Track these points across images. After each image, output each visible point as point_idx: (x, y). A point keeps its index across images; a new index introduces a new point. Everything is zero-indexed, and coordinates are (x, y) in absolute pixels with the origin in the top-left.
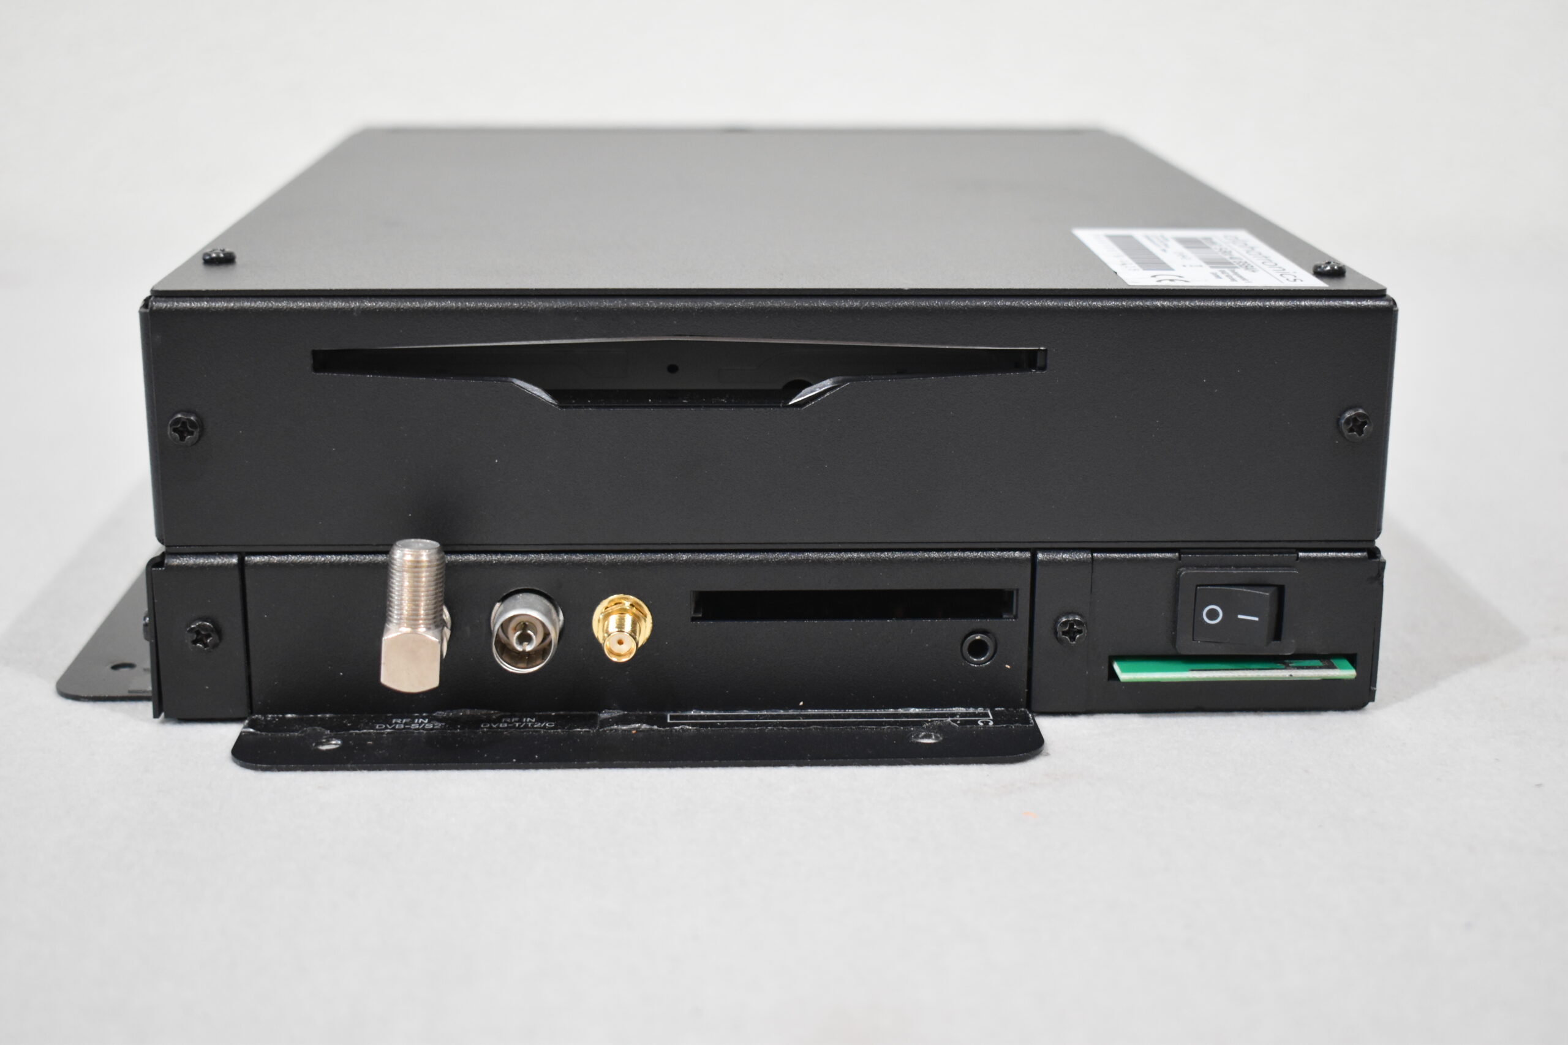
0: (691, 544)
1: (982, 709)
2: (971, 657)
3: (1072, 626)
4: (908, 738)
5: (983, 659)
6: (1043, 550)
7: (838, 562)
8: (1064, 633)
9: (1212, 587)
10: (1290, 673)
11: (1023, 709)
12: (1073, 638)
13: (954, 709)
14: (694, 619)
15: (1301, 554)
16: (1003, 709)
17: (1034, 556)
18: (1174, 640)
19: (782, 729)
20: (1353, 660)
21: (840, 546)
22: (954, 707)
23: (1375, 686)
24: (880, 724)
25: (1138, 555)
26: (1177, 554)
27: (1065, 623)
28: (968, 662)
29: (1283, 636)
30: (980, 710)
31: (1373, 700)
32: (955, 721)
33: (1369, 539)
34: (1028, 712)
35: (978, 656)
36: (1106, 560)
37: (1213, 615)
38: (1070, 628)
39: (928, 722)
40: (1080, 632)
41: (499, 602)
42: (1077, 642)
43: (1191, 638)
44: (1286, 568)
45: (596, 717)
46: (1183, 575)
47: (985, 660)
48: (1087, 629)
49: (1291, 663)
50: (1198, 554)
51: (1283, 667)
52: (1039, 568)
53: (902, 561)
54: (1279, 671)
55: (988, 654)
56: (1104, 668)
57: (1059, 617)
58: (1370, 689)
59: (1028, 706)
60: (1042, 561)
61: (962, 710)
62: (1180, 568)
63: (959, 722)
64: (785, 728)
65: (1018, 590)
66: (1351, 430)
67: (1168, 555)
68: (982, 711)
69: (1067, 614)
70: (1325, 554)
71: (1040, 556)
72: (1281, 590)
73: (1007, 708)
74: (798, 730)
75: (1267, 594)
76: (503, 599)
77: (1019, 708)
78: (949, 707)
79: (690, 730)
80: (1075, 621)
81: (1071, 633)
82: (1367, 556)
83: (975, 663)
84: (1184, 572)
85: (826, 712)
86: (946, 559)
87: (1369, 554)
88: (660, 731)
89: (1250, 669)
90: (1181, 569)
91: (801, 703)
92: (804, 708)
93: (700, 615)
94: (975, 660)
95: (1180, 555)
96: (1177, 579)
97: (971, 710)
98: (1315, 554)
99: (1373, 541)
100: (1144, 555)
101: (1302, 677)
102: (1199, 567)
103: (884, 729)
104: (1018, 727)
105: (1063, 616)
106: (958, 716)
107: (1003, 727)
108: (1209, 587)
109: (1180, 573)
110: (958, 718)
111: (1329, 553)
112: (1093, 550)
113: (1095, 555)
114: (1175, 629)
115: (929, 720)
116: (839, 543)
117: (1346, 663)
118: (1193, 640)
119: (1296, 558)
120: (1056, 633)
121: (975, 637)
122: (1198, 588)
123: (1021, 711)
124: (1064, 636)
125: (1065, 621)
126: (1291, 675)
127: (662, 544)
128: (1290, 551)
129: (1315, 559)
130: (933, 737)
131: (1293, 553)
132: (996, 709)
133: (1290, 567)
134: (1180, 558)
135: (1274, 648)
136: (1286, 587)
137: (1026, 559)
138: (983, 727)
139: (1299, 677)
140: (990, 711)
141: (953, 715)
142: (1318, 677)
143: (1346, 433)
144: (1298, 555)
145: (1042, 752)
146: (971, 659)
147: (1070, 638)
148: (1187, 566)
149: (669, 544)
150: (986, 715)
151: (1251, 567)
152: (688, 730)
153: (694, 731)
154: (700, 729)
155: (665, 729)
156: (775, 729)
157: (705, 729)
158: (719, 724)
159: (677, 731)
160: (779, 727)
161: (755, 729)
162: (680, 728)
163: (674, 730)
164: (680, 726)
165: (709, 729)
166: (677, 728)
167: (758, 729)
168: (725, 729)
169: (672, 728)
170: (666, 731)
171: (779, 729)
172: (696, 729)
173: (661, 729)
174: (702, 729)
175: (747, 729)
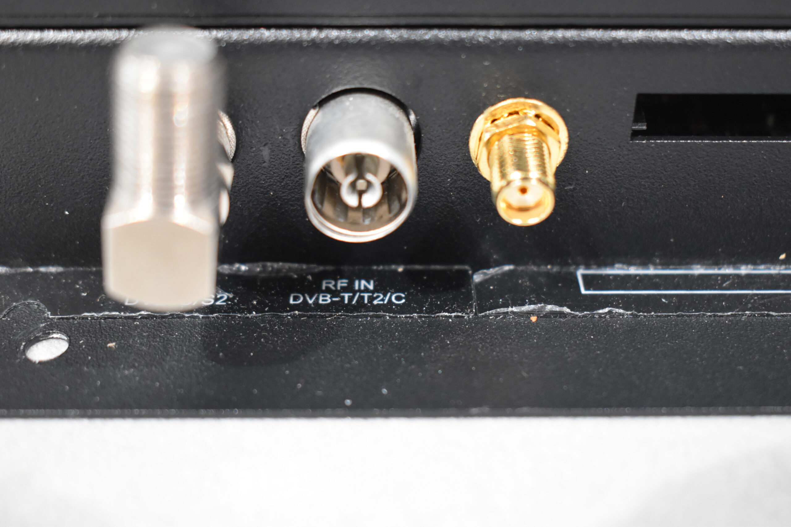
19: (769, 315)
41: (314, 107)
45: (465, 278)
64: (772, 313)
76: (322, 104)
79: (623, 315)
88: (575, 317)
91: (783, 256)
93: (644, 128)
152: (620, 316)
153: (627, 317)
154: (639, 314)
155: (583, 314)
156: (756, 315)
157: (646, 314)
158: (664, 300)
159: (600, 317)
160: (763, 312)
161: (726, 314)
162: (606, 310)
163: (597, 317)
164: (605, 308)
165: (653, 313)
166: (601, 311)
167: (729, 313)
168: (678, 313)
169: (595, 312)
170: (582, 317)
171: (762, 315)
172: (631, 314)
173: (577, 313)
174: (641, 314)
175: (713, 315)
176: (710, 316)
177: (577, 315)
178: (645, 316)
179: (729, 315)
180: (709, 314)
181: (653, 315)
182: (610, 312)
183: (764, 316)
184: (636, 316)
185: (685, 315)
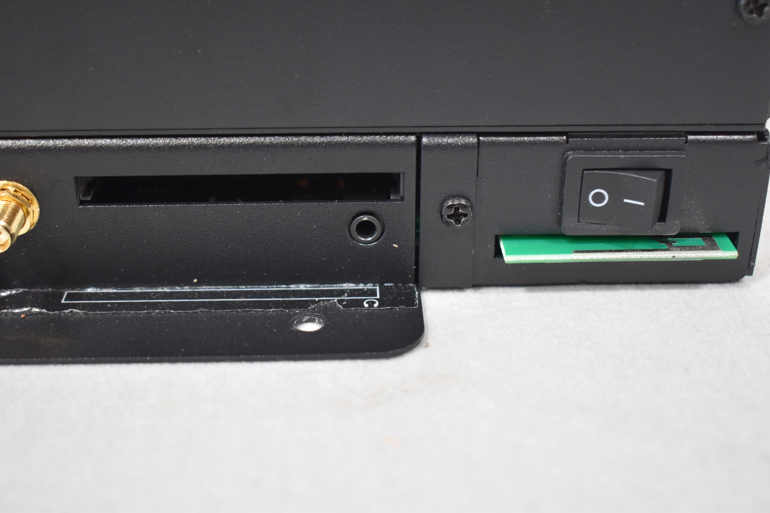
0: (70, 131)
1: (372, 285)
2: (359, 237)
3: (457, 209)
4: (290, 324)
5: (370, 239)
6: (428, 134)
7: (222, 147)
8: (449, 217)
9: (599, 172)
10: (673, 255)
11: (411, 285)
12: (458, 221)
13: (344, 285)
14: (82, 203)
15: (690, 137)
16: (392, 284)
17: (419, 139)
18: (559, 221)
19: (169, 312)
20: (734, 238)
21: (221, 132)
22: (345, 283)
23: (754, 262)
24: (267, 305)
25: (526, 138)
26: (565, 137)
27: (450, 207)
28: (357, 241)
29: (667, 218)
30: (369, 286)
31: (750, 273)
32: (340, 302)
33: (759, 123)
34: (415, 289)
35: (366, 235)
36: (493, 143)
37: (598, 198)
38: (455, 211)
39: (314, 302)
40: (465, 215)
42: (462, 225)
43: (577, 220)
44: (674, 152)
46: (570, 160)
47: (371, 240)
48: (472, 212)
49: (675, 242)
50: (586, 137)
51: (666, 247)
52: (423, 152)
53: (285, 146)
54: (662, 252)
55: (375, 236)
56: (491, 247)
57: (445, 200)
58: (749, 264)
59: (416, 281)
60: (427, 146)
61: (351, 286)
62: (568, 151)
63: (345, 303)
64: (172, 311)
65: (404, 173)
66: (751, 12)
67: (556, 138)
68: (371, 287)
69: (454, 197)
70: (715, 137)
71: (425, 140)
72: (668, 173)
73: (396, 283)
74: (185, 313)
75: (655, 181)
77: (407, 283)
78: (340, 283)
79: (79, 313)
80: (460, 204)
81: (457, 216)
82: (756, 139)
83: (363, 242)
84: (571, 155)
85: (221, 289)
86: (329, 144)
87: (758, 137)
88: (49, 314)
89: (634, 251)
90: (569, 153)
91: (195, 281)
92: (197, 284)
93: (89, 199)
94: (363, 239)
95: (567, 138)
96: (564, 163)
97: (361, 286)
98: (704, 137)
99: (763, 124)
100: (532, 139)
101: (685, 258)
102: (587, 150)
103: (269, 312)
104: (402, 308)
105: (449, 199)
106: (346, 295)
107: (387, 309)
108: (596, 171)
109: (567, 158)
110: (345, 297)
111: (719, 136)
112: (479, 134)
113: (481, 138)
114: (561, 210)
115: (317, 299)
116: (220, 129)
117: (727, 241)
118: (579, 222)
119: (685, 141)
120: (442, 216)
121: (362, 218)
122: (585, 172)
123: (409, 287)
124: (449, 220)
125: (451, 205)
126: (674, 257)
127: (40, 131)
128: (678, 134)
129: (704, 142)
130: (317, 321)
131: (681, 136)
132: (386, 285)
133: (678, 150)
134: (567, 142)
135: (659, 229)
136: (673, 171)
137: (412, 143)
138: (367, 310)
139: (682, 258)
140: (379, 288)
141: (341, 293)
142: (700, 258)
143: (746, 15)
144: (687, 138)
145: (421, 343)
146: (359, 239)
147: (456, 222)
148: (573, 149)
149: (46, 131)
150: (373, 293)
151: (640, 150)
152: (77, 314)
153: (82, 314)
154: (88, 313)
155: (54, 313)
156: (162, 312)
157: (93, 312)
158: (109, 305)
159: (65, 315)
160: (166, 311)
161: (143, 312)
162: (70, 310)
163: (62, 314)
164: (69, 309)
165: (97, 312)
166: (66, 311)
167: (145, 312)
168: (113, 312)
169: (61, 312)
170: (54, 315)
171: (166, 313)
172: (84, 313)
173: (51, 312)
174: (90, 312)
175: (135, 312)
176: (133, 313)
177: (50, 314)
178: (93, 314)
179: (145, 313)
180: (133, 312)
181: (97, 313)
182: (71, 312)
183: (167, 313)
184: (87, 314)
185: (118, 313)
